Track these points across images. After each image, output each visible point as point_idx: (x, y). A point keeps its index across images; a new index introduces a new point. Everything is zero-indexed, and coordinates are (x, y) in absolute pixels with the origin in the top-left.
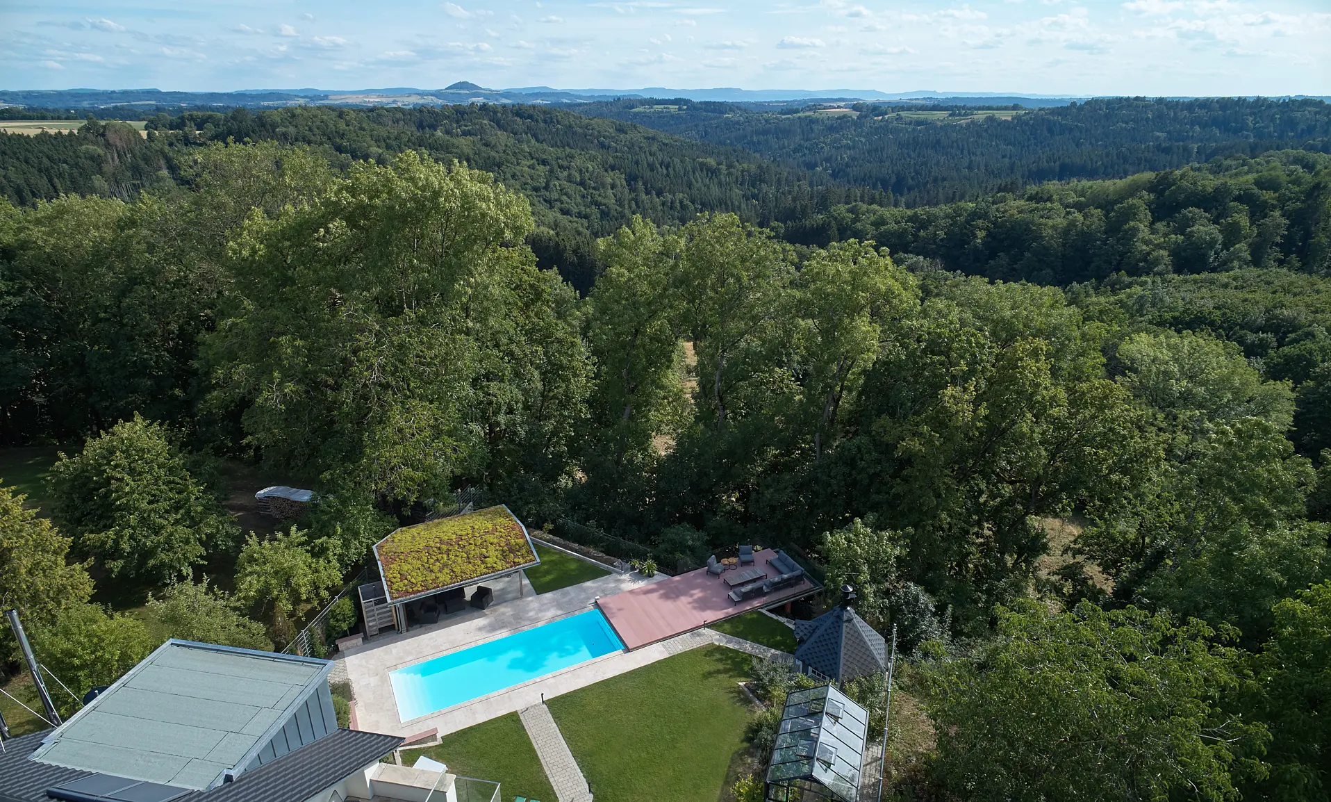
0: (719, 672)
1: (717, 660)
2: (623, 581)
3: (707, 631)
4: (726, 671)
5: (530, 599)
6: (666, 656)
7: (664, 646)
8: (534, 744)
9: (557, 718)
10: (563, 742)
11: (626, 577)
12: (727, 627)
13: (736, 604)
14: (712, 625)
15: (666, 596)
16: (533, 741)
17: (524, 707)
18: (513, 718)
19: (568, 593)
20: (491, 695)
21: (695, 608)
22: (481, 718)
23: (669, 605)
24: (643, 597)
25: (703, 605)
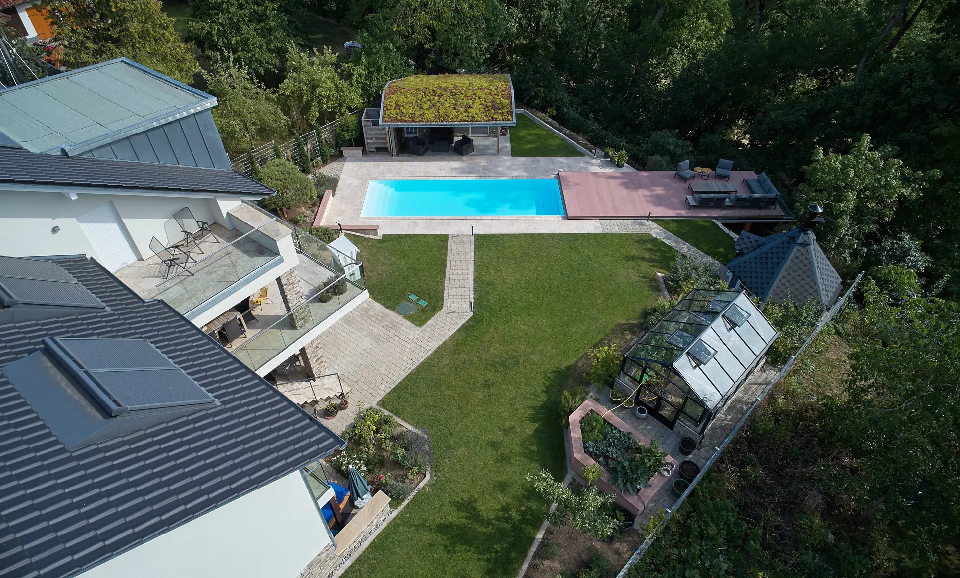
0: (643, 259)
1: (646, 249)
2: (593, 165)
3: (650, 223)
4: (650, 260)
5: (505, 158)
6: (599, 231)
7: (601, 223)
8: (448, 262)
9: (477, 249)
10: (472, 268)
11: (597, 161)
12: (673, 225)
13: (691, 207)
14: (656, 219)
15: (627, 186)
16: (449, 259)
17: (455, 234)
18: (443, 239)
19: (539, 161)
20: (434, 217)
21: (648, 202)
22: (419, 231)
23: (624, 192)
24: (603, 180)
25: (658, 201)
